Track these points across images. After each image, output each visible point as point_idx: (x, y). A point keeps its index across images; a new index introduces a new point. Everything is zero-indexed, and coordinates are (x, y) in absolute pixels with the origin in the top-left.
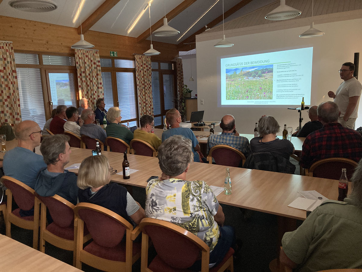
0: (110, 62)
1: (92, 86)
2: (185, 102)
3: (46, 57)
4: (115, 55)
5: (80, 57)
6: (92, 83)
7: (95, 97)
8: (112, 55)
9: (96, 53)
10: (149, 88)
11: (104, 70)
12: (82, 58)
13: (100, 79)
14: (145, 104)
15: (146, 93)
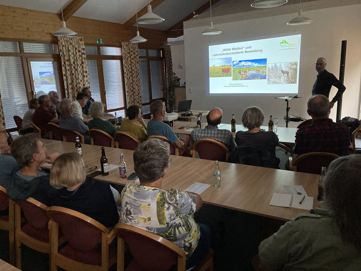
0: (96, 49)
1: (77, 74)
2: (173, 91)
3: (28, 45)
4: (101, 42)
5: (63, 44)
6: (77, 71)
7: (80, 86)
8: (98, 42)
9: (81, 40)
10: (137, 76)
11: (89, 57)
12: (65, 45)
13: (86, 68)
14: (132, 93)
15: (133, 81)
